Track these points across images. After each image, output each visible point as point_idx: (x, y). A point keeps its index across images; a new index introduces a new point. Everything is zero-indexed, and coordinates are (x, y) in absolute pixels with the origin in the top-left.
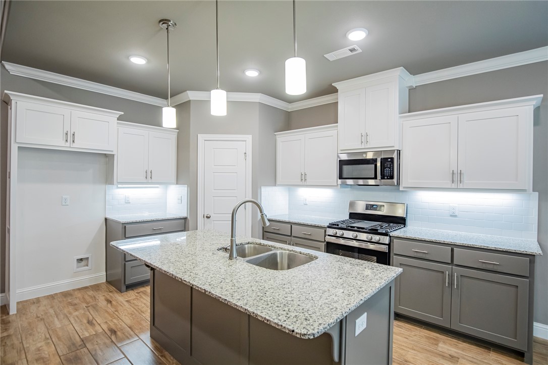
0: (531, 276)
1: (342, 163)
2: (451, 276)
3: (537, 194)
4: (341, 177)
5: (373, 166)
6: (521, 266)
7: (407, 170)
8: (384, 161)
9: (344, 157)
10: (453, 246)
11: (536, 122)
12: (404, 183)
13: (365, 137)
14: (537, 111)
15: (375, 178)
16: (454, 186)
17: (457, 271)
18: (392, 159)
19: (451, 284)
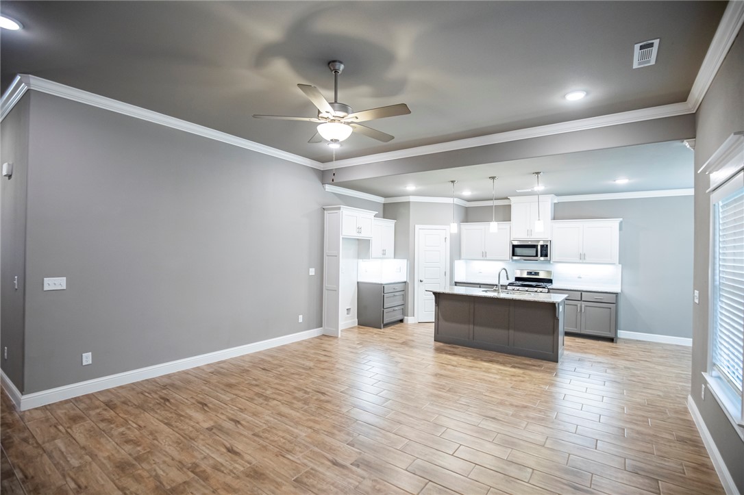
0: (616, 303)
1: (514, 247)
2: (581, 307)
3: (620, 265)
4: (513, 255)
5: (535, 249)
6: (611, 298)
7: (554, 252)
8: (542, 246)
9: (516, 243)
10: (582, 291)
11: (620, 229)
12: (553, 259)
13: (530, 232)
14: (621, 224)
15: (537, 256)
16: (581, 261)
17: (584, 304)
18: (547, 246)
19: (581, 310)
